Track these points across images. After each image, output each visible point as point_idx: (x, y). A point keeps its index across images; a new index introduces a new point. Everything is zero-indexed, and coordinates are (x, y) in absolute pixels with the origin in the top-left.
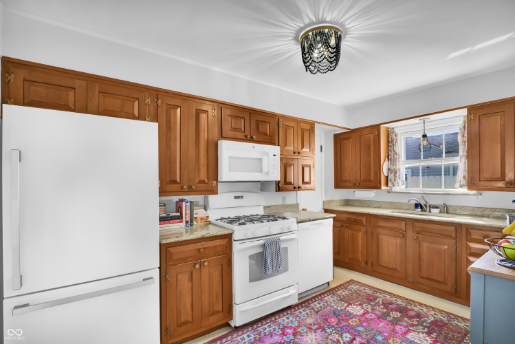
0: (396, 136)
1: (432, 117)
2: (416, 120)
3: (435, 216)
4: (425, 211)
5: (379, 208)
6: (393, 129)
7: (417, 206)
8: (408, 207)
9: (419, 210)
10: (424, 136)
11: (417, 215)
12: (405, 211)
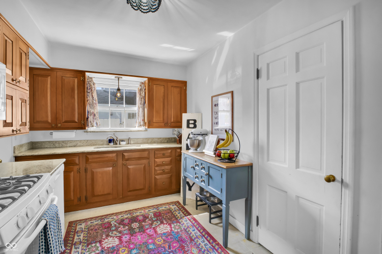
0: (94, 84)
1: (124, 78)
2: (113, 77)
3: (124, 146)
4: (116, 144)
5: (75, 146)
6: (91, 78)
7: (110, 141)
8: (102, 143)
9: (112, 144)
10: (119, 89)
11: (111, 148)
12: (101, 146)
